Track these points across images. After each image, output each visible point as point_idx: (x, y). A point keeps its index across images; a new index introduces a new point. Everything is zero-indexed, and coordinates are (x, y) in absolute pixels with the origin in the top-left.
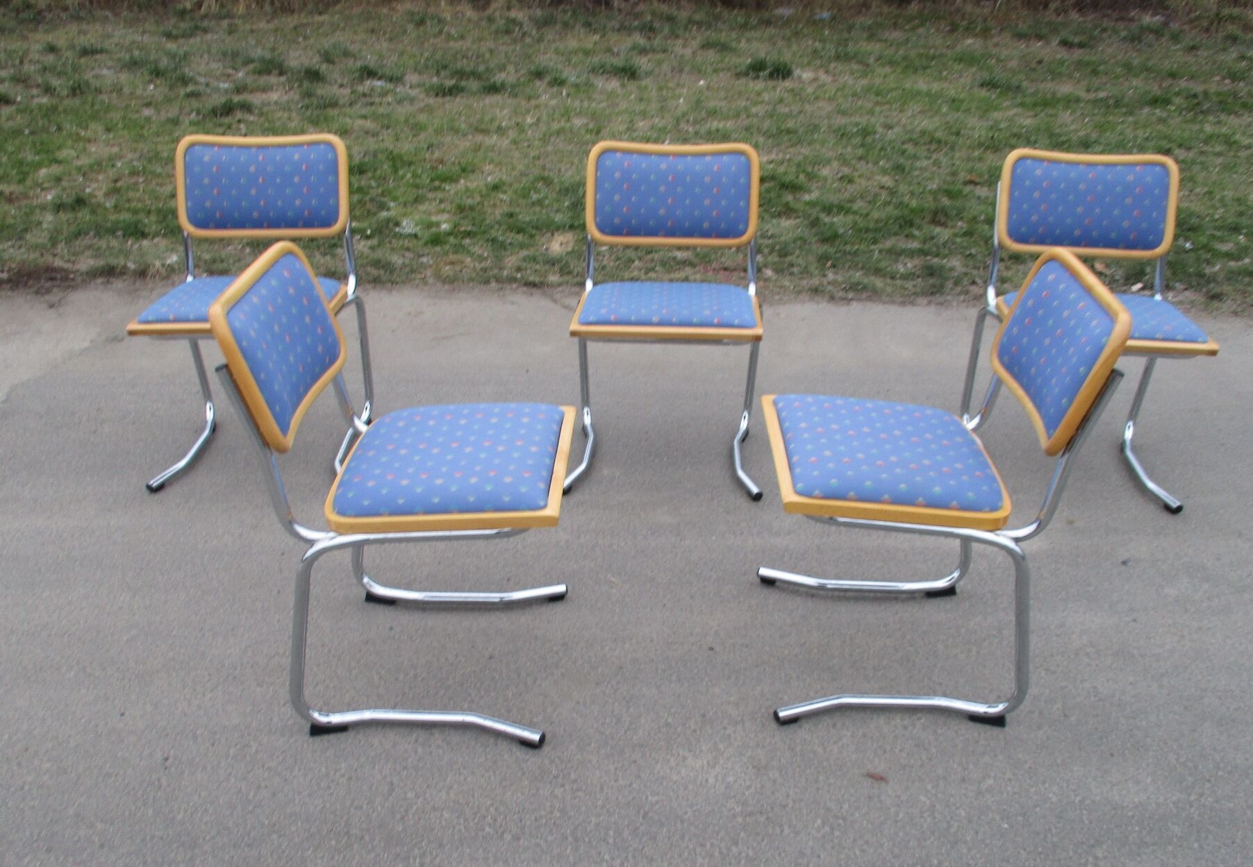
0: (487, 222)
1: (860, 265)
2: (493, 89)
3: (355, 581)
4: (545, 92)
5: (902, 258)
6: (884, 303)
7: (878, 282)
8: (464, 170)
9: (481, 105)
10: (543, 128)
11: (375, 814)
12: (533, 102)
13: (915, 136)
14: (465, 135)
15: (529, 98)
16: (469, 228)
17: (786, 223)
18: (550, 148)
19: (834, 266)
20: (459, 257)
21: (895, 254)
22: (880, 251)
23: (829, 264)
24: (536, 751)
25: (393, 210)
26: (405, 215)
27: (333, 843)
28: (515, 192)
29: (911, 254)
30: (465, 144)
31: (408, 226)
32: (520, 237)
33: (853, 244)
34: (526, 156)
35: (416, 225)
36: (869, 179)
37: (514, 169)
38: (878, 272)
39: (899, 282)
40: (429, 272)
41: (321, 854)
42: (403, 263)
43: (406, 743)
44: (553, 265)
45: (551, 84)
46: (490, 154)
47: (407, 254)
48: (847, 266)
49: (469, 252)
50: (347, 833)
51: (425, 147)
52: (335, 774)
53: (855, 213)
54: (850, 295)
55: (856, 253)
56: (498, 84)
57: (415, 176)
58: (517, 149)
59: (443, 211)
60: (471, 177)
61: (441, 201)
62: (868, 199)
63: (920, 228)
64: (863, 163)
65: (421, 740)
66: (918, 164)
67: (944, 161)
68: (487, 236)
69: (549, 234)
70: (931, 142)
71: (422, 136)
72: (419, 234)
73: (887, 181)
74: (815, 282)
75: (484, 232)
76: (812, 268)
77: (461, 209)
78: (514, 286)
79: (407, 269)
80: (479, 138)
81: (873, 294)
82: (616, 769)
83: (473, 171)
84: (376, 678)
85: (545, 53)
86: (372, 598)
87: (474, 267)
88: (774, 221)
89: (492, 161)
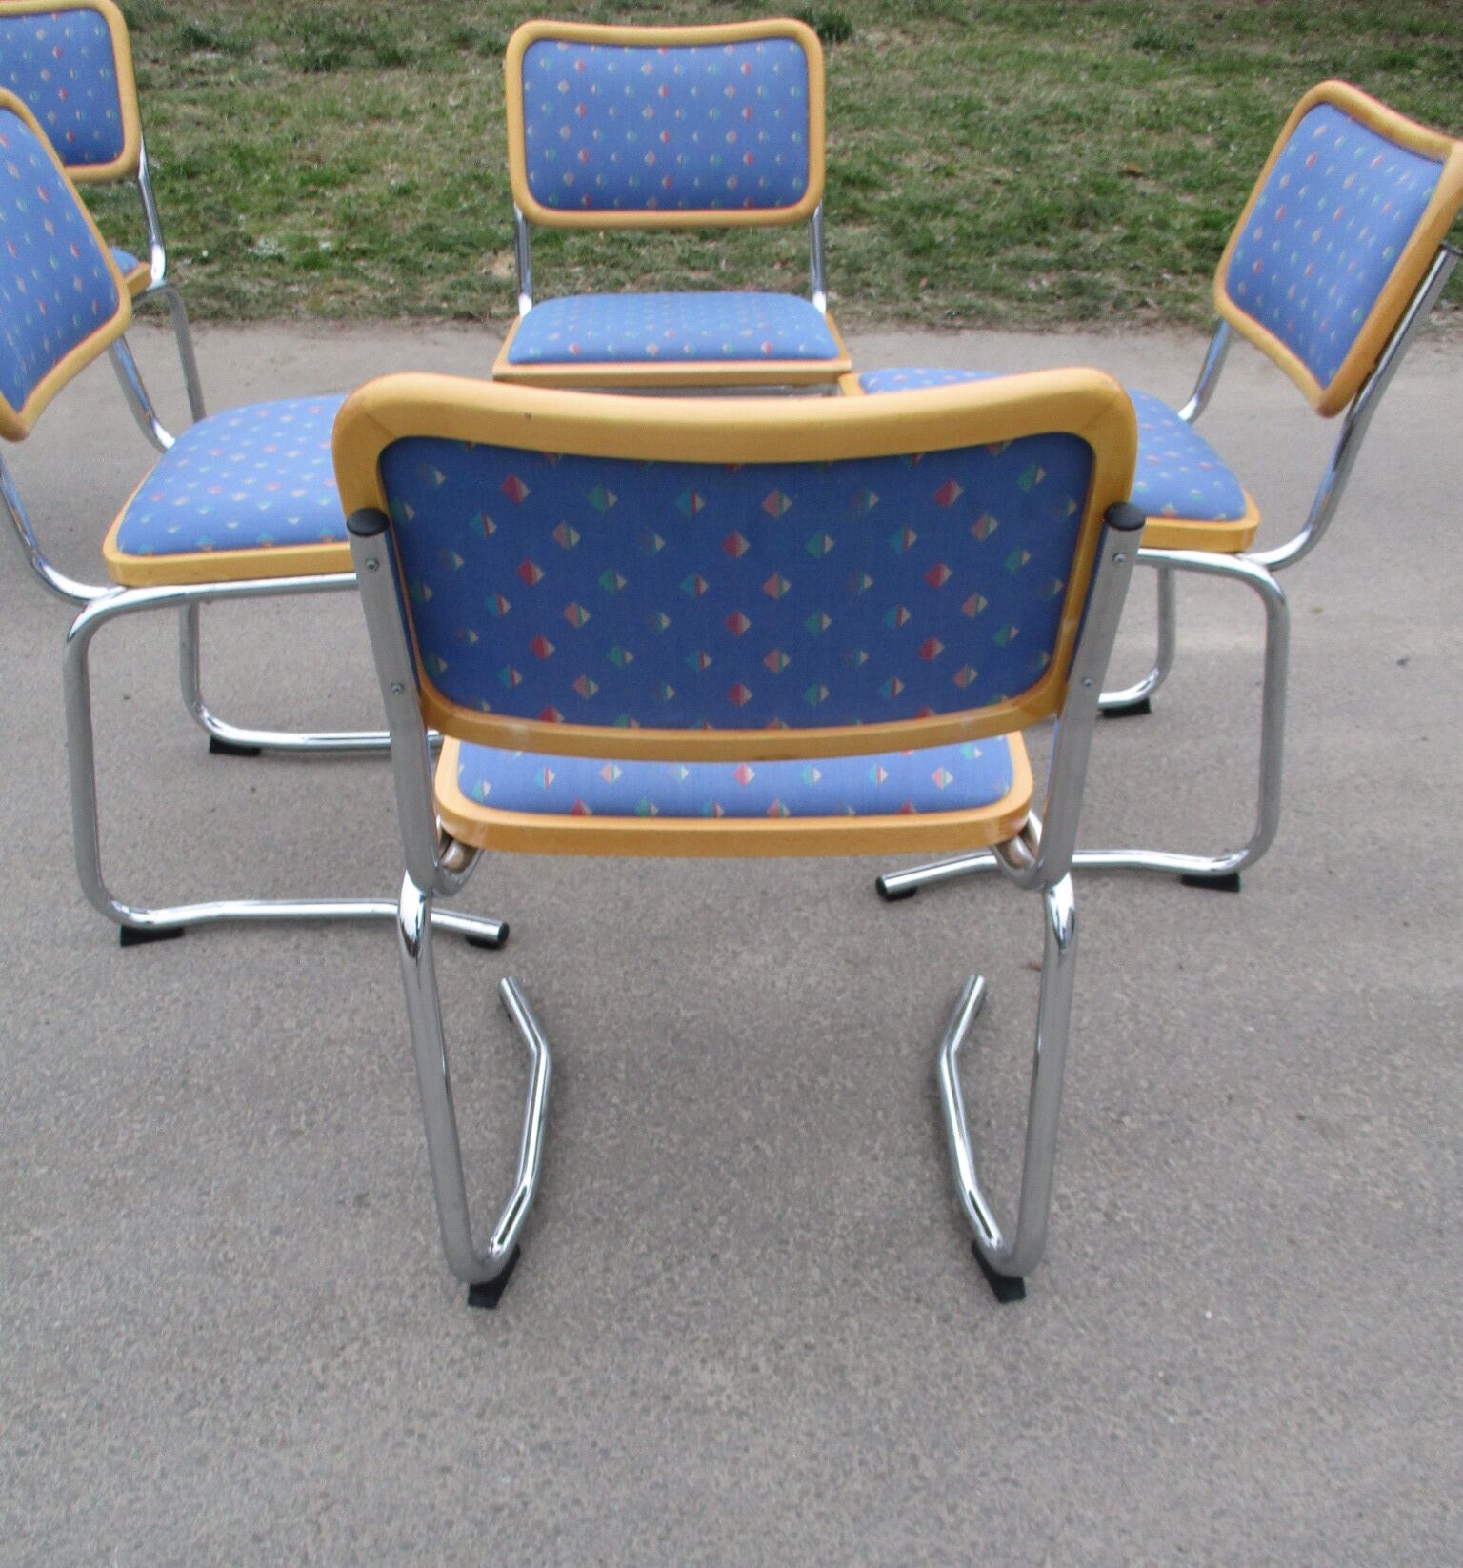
0: (393, 237)
1: (971, 284)
2: (394, 60)
3: (194, 725)
4: (475, 64)
5: (1033, 273)
6: (1011, 331)
7: (1000, 305)
8: (352, 170)
9: (376, 82)
10: (473, 110)
11: (231, 1054)
12: (457, 78)
13: (1040, 112)
14: (352, 123)
15: (451, 72)
16: (365, 245)
17: (854, 231)
18: (486, 138)
19: (931, 286)
20: (349, 282)
21: (1025, 268)
22: (1001, 265)
23: (924, 282)
24: (494, 954)
25: (244, 223)
26: (262, 231)
27: (161, 1099)
28: (435, 199)
29: (1047, 267)
30: (355, 133)
31: (266, 246)
32: (445, 258)
33: (958, 255)
34: (448, 149)
35: (280, 245)
36: (976, 172)
37: (431, 166)
38: (997, 291)
39: (1031, 305)
40: (302, 306)
41: (141, 1116)
42: (261, 293)
43: (279, 951)
44: (498, 291)
45: (483, 54)
46: (393, 147)
47: (266, 282)
48: (950, 285)
49: (365, 278)
50: (184, 1084)
51: (290, 138)
52: (162, 1000)
53: (957, 215)
54: (959, 322)
55: (963, 268)
56: (401, 53)
57: (275, 179)
58: (435, 139)
59: (323, 225)
60: (365, 179)
61: (319, 211)
62: (978, 197)
63: (1057, 233)
64: (966, 150)
65: (305, 945)
66: (1049, 149)
67: (1088, 145)
68: (392, 255)
69: (490, 254)
70: (1066, 120)
71: (286, 123)
72: (286, 257)
73: (1004, 173)
74: (904, 306)
75: (387, 251)
76: (898, 289)
77: (351, 221)
78: (438, 319)
79: (269, 301)
80: (376, 126)
81: (992, 321)
82: (626, 973)
83: (367, 172)
84: (229, 859)
85: (472, 14)
86: (220, 747)
87: (375, 297)
88: (837, 230)
89: (396, 157)
